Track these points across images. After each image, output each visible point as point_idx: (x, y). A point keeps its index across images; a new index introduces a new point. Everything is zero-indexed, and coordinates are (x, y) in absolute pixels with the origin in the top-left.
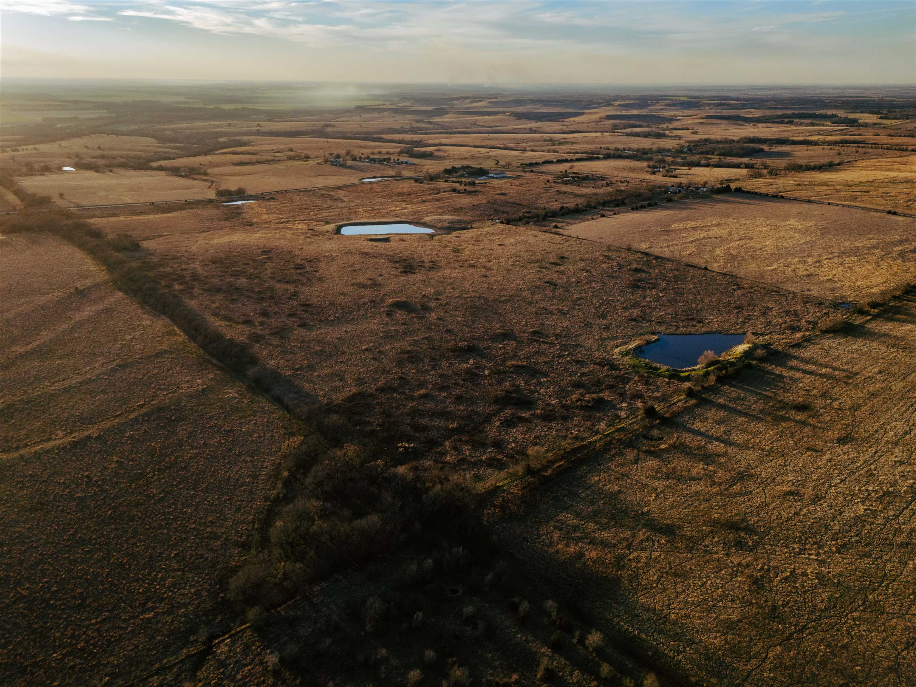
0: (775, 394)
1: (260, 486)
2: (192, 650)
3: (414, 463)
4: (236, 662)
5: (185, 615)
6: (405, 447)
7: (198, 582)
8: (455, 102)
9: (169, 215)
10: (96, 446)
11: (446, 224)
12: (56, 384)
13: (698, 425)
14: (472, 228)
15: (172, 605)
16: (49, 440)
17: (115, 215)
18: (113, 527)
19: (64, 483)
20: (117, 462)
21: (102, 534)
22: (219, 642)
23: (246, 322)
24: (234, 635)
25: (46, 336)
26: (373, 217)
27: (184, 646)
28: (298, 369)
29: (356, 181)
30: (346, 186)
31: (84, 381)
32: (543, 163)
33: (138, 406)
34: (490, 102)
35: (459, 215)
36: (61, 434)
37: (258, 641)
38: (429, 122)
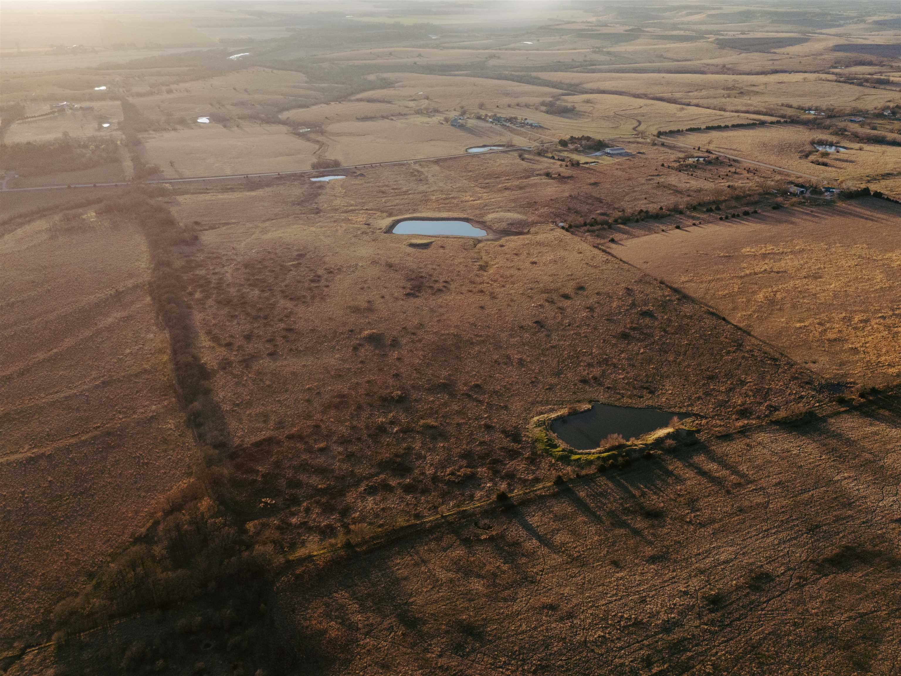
0: (643, 494)
1: (135, 523)
2: (10, 654)
3: (264, 520)
4: (30, 670)
5: (22, 625)
6: (266, 503)
7: (44, 600)
8: (667, 14)
9: (253, 193)
10: (43, 463)
11: (504, 225)
12: (49, 397)
13: (534, 520)
14: (528, 233)
15: (17, 616)
16: (16, 452)
17: (205, 191)
18: (16, 541)
19: (5, 496)
20: (50, 481)
21: (6, 546)
22: (30, 652)
23: (229, 345)
24: (42, 648)
25: (68, 342)
26: (439, 210)
27: (8, 649)
28: (238, 405)
29: (461, 151)
30: (445, 160)
31: (69, 396)
32: (687, 130)
33: (94, 428)
34: (709, 16)
35: (525, 214)
36: (27, 447)
37: (54, 656)
38: (609, 53)
